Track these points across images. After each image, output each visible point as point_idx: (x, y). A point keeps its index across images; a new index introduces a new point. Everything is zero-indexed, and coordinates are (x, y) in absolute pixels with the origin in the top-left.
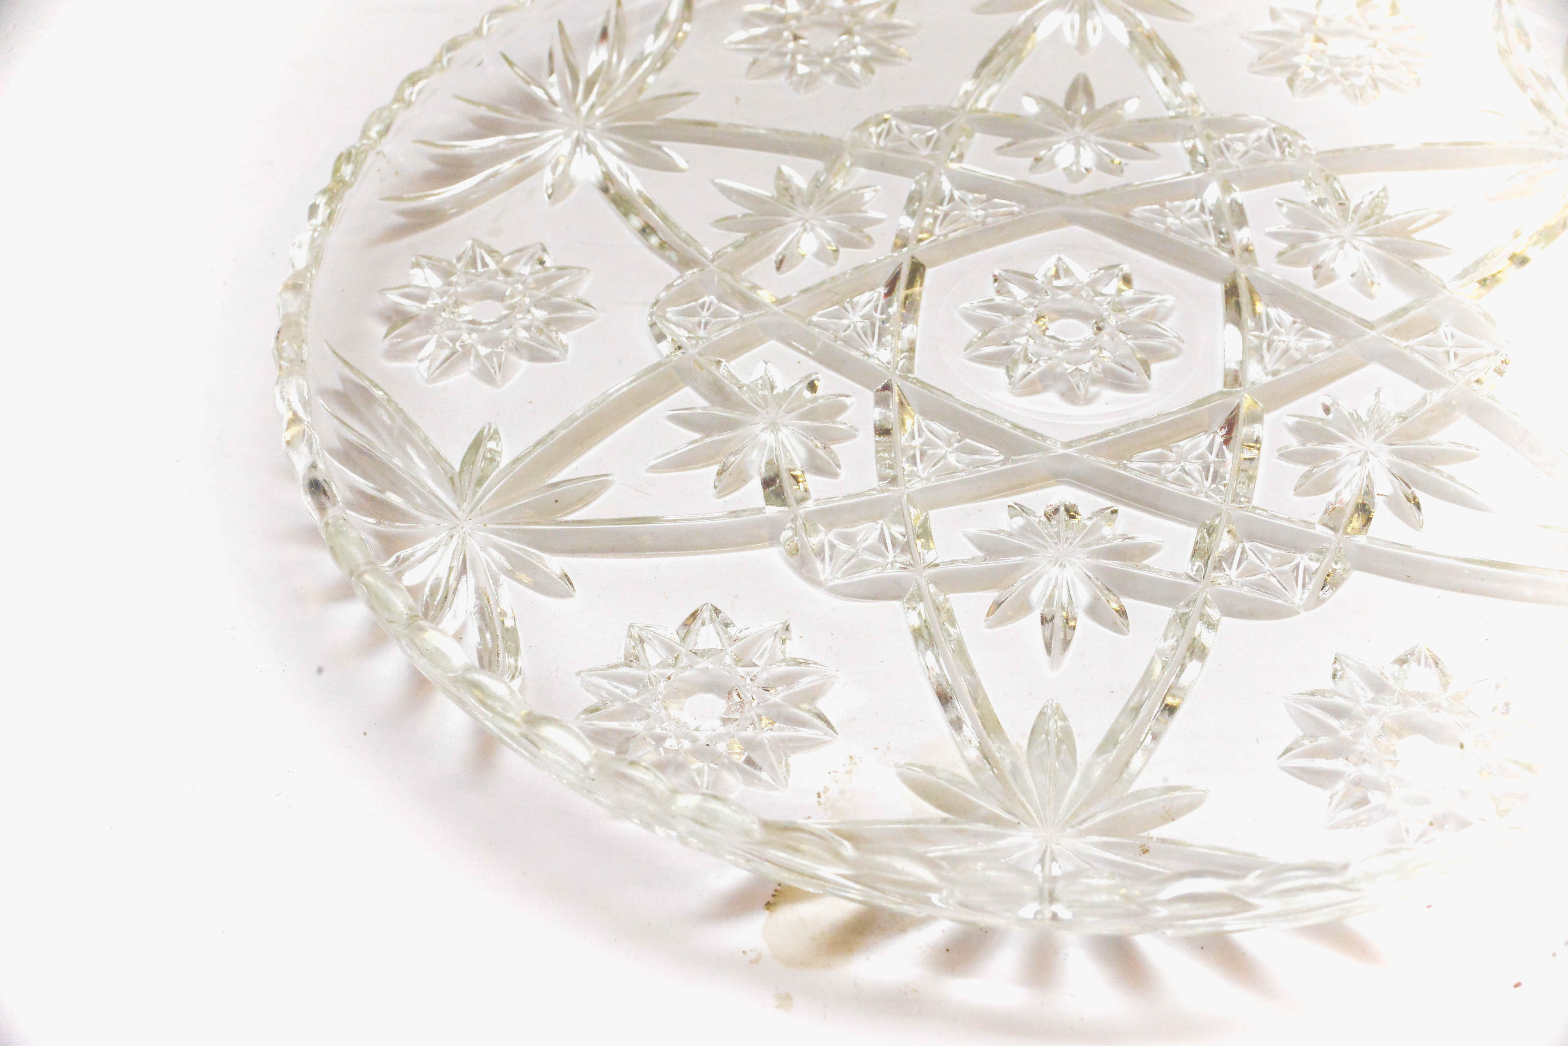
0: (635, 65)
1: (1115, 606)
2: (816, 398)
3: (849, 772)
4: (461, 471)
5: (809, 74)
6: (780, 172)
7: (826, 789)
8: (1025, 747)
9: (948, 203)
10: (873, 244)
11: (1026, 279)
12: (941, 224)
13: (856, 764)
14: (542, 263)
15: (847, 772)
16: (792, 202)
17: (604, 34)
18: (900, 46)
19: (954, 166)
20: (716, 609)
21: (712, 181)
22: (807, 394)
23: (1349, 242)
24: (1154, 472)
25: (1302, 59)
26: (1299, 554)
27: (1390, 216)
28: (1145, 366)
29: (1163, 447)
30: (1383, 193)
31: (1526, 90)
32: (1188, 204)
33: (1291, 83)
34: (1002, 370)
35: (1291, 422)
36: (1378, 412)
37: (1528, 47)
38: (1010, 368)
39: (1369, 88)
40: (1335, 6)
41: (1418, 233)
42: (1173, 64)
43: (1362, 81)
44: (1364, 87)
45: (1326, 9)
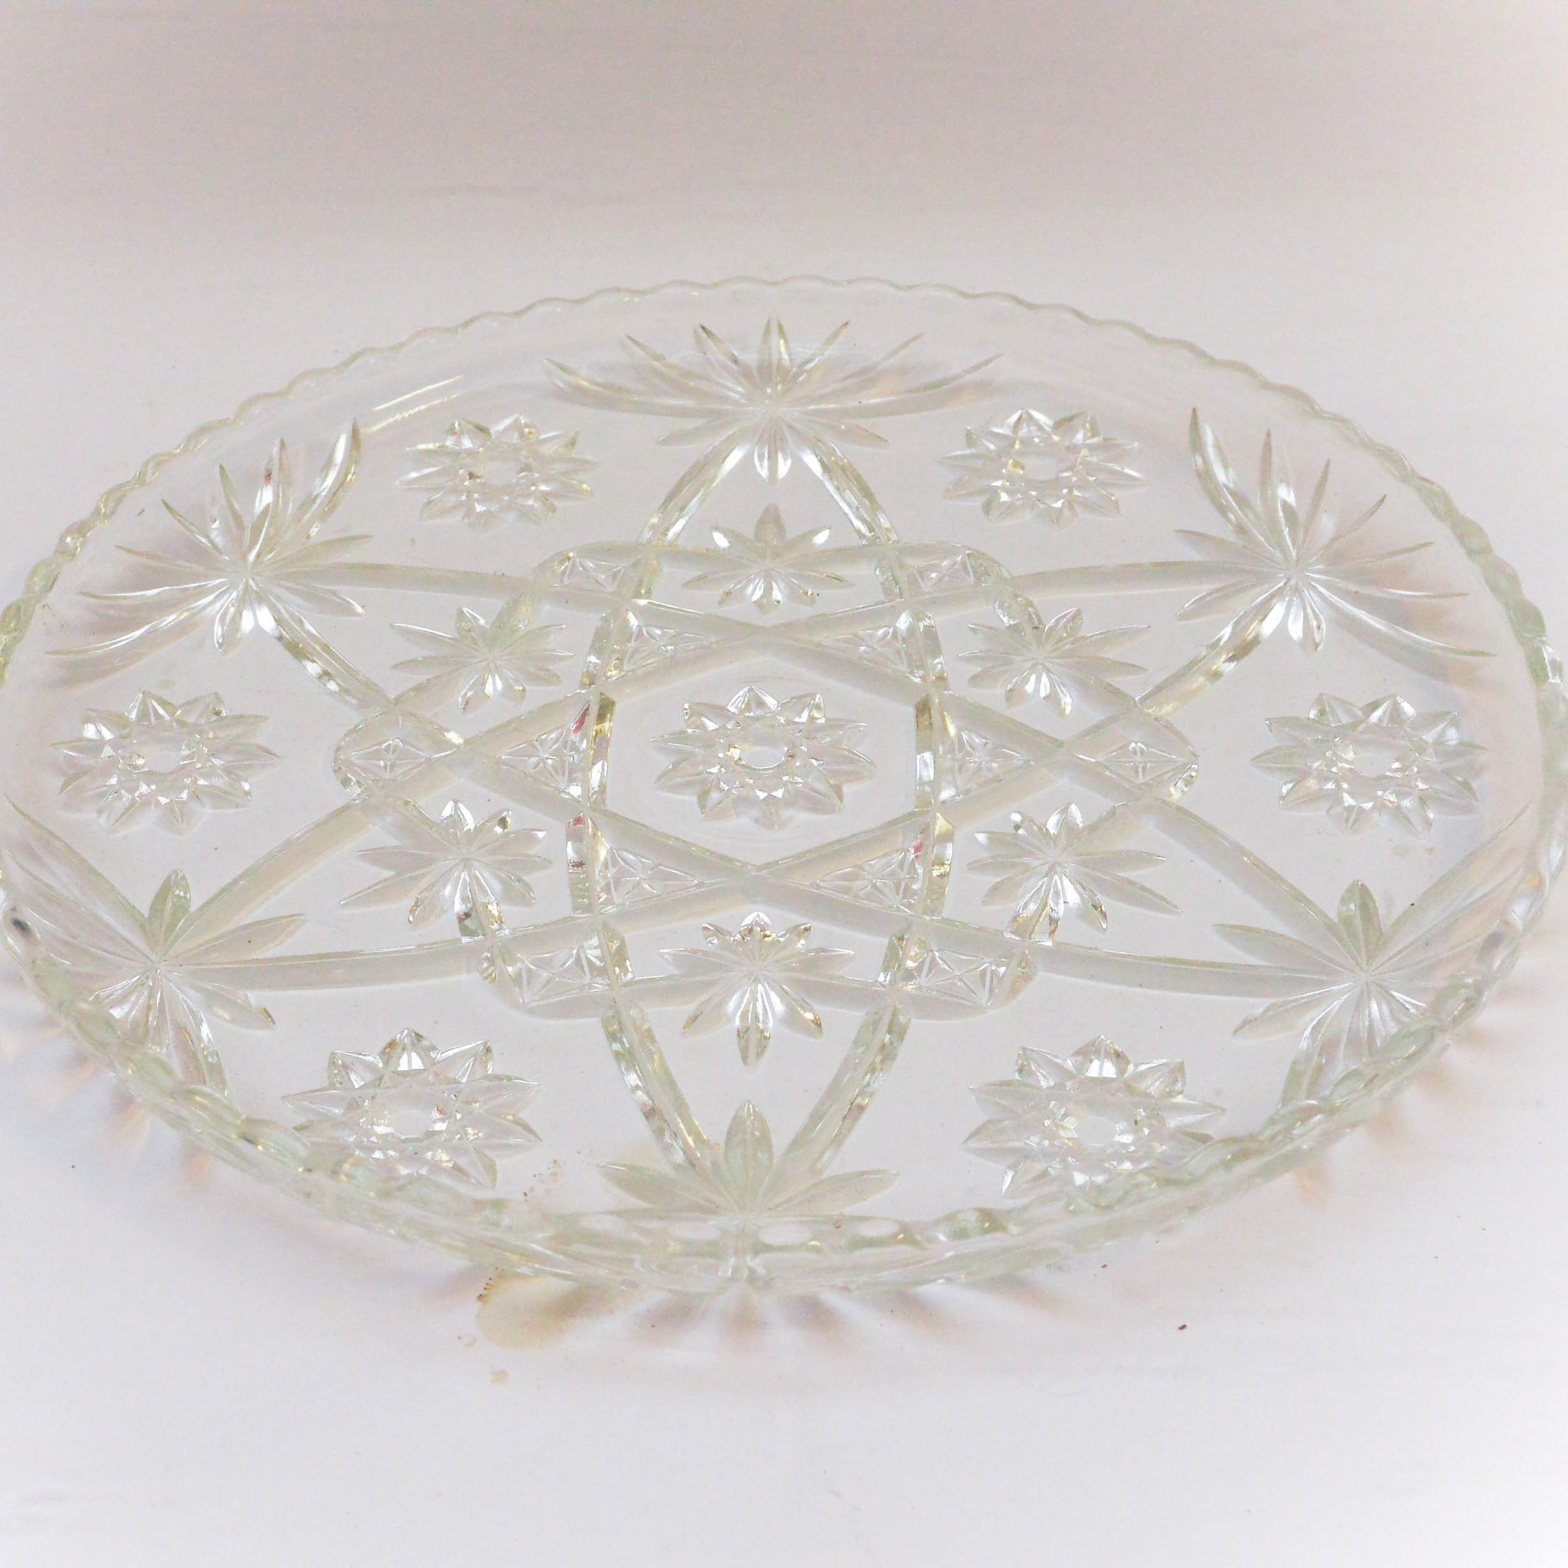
0: (304, 507)
1: (809, 1016)
2: (508, 833)
3: (554, 1174)
4: (150, 917)
5: (488, 511)
6: (461, 613)
7: (532, 1189)
8: (722, 1145)
9: (635, 641)
10: (561, 682)
11: (719, 711)
12: (629, 661)
13: (560, 1166)
14: (218, 713)
15: (551, 1174)
16: (476, 644)
17: (268, 476)
18: (582, 483)
19: (642, 602)
20: (417, 1035)
21: (392, 626)
22: (499, 830)
23: (1042, 664)
24: (846, 891)
25: (999, 483)
26: (986, 960)
27: (1084, 638)
28: (838, 790)
29: (855, 866)
30: (1077, 615)
31: (1222, 510)
32: (881, 632)
33: (987, 508)
34: (694, 799)
35: (981, 838)
36: (1067, 825)
37: (1226, 467)
38: (703, 797)
39: (1066, 512)
40: (1033, 428)
41: (1112, 653)
42: (866, 493)
43: (1059, 504)
44: (1061, 510)
45: (1023, 431)
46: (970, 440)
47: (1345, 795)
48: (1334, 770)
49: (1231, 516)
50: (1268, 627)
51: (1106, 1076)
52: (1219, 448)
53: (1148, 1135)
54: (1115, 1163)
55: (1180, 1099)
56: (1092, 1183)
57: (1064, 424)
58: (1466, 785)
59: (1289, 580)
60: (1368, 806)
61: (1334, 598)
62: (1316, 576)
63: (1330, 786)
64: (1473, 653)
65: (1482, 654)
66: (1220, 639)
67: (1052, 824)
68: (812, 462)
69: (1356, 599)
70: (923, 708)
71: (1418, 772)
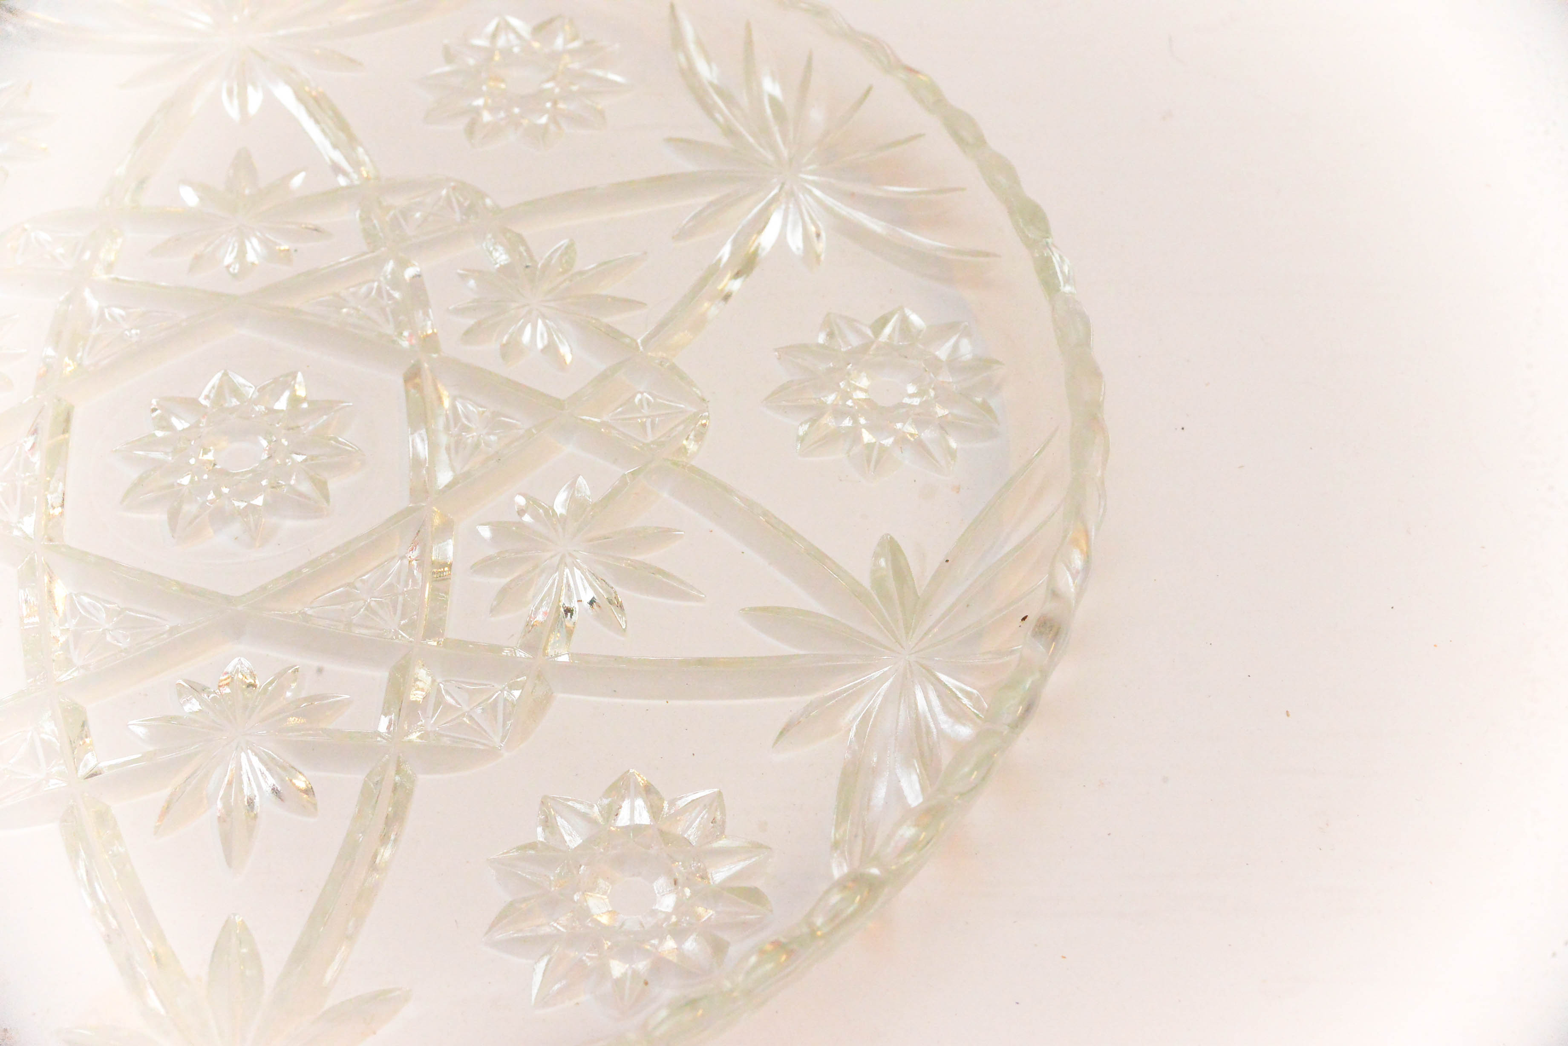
9: (97, 327)
11: (189, 406)
12: (89, 352)
18: (39, 140)
23: (537, 310)
24: (338, 617)
25: (480, 102)
26: (498, 686)
27: (581, 273)
28: (321, 486)
29: (349, 585)
30: (570, 247)
31: (708, 109)
32: (364, 289)
33: (471, 130)
34: (165, 517)
35: (486, 532)
36: (577, 505)
37: (709, 61)
38: (174, 516)
39: (552, 127)
40: (512, 36)
41: (608, 288)
42: (343, 125)
43: (544, 120)
44: (545, 127)
45: (501, 42)
46: (449, 56)
47: (864, 430)
48: (850, 403)
49: (718, 116)
50: (767, 239)
51: (638, 823)
52: (699, 43)
53: (690, 897)
54: (655, 942)
55: (722, 843)
56: (635, 972)
57: (542, 29)
58: (986, 407)
59: (783, 184)
60: (888, 442)
61: (830, 201)
62: (811, 178)
63: (847, 423)
64: (975, 253)
65: (987, 255)
66: (720, 259)
67: (560, 505)
68: (285, 94)
69: (853, 198)
70: (413, 376)
71: (936, 397)
